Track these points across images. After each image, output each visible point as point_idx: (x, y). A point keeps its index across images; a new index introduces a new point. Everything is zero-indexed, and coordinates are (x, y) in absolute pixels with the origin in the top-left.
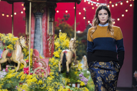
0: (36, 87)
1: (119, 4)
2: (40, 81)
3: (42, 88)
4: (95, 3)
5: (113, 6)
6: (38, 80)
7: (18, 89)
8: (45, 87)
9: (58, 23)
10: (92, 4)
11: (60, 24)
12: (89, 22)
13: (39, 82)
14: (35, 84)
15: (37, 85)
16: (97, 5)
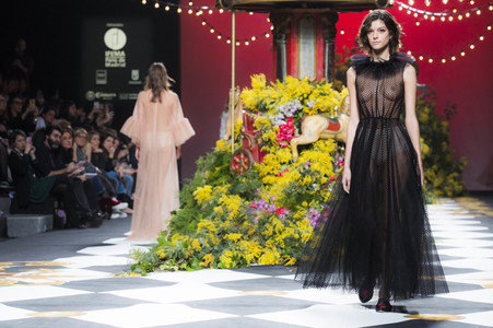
0: (299, 191)
1: (473, 14)
2: (308, 179)
3: (312, 193)
4: (422, 12)
5: (460, 17)
6: (304, 176)
7: (261, 194)
8: (319, 192)
9: (344, 57)
10: (416, 15)
11: (347, 59)
12: (409, 53)
13: (305, 180)
14: (297, 184)
15: (300, 186)
16: (426, 17)
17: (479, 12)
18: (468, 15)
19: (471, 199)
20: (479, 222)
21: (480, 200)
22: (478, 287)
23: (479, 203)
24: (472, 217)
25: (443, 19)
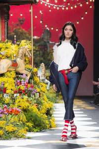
5: (72, 8)
12: (46, 26)
16: (54, 7)
17: (81, 5)
18: (76, 7)
19: (78, 100)
20: (82, 112)
21: (83, 101)
22: (84, 146)
23: (82, 102)
24: (79, 109)
25: (63, 9)
